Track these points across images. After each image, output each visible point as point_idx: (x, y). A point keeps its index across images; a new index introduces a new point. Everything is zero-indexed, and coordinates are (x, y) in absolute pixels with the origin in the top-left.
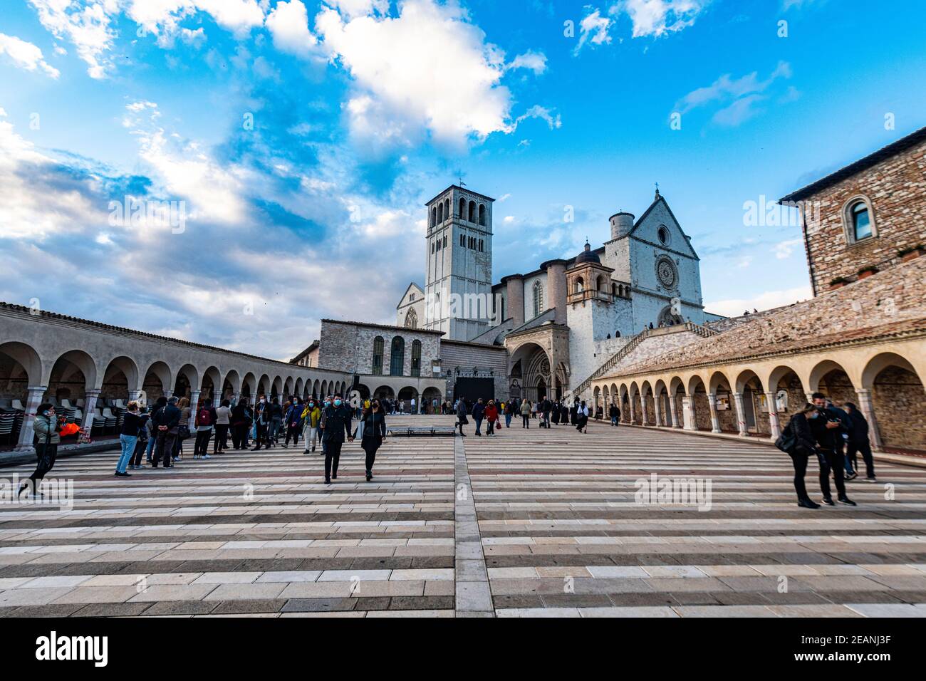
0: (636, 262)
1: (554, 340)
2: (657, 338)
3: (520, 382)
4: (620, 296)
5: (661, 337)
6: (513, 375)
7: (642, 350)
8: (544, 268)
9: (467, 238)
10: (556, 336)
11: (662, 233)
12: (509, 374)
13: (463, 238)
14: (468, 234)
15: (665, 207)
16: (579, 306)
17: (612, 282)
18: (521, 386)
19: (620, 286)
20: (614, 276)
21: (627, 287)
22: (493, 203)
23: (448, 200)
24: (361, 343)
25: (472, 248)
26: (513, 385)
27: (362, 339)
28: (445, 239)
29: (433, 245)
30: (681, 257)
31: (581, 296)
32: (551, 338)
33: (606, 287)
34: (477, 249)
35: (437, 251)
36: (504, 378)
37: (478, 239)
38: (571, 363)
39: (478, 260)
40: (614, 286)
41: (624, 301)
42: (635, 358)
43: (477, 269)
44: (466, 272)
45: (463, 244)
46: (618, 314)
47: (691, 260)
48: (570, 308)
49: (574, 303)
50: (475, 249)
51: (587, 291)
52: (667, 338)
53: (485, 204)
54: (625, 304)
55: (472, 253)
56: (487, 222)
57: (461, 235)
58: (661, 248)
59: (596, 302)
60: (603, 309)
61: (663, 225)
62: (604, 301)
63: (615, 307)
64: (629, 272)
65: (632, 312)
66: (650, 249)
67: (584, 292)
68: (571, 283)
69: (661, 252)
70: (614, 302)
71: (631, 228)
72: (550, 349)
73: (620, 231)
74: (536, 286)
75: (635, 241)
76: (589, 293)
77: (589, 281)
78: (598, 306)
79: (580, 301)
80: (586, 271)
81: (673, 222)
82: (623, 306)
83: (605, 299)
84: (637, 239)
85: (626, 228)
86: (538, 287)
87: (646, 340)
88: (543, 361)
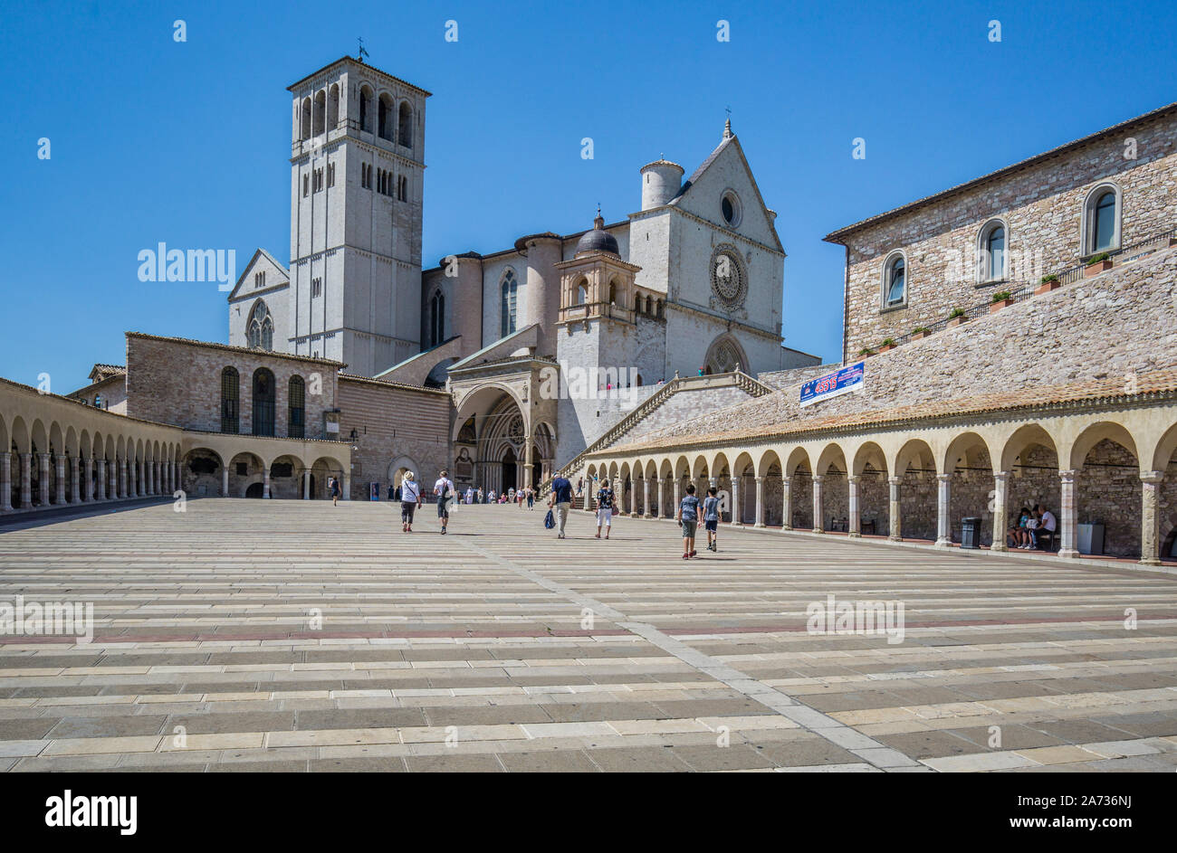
0: (679, 256)
1: (533, 385)
2: (691, 393)
3: (472, 452)
4: (648, 315)
5: (697, 392)
6: (461, 441)
7: (669, 411)
8: (521, 245)
9: (375, 172)
11: (728, 209)
12: (455, 438)
13: (366, 171)
14: (378, 163)
15: (737, 156)
16: (579, 334)
17: (636, 290)
18: (474, 461)
19: (649, 298)
20: (640, 280)
21: (659, 301)
22: (428, 100)
23: (336, 87)
24: (199, 378)
25: (384, 193)
26: (460, 457)
27: (201, 370)
28: (331, 169)
29: (306, 179)
30: (755, 250)
31: (583, 311)
32: (528, 383)
33: (627, 298)
34: (395, 194)
35: (314, 192)
36: (446, 445)
37: (396, 174)
38: (559, 425)
39: (395, 219)
40: (638, 297)
41: (652, 324)
42: (657, 422)
43: (395, 234)
44: (374, 242)
45: (366, 183)
46: (642, 347)
47: (770, 256)
48: (562, 332)
49: (573, 326)
50: (390, 195)
51: (594, 305)
52: (705, 394)
53: (411, 102)
54: (655, 329)
55: (385, 201)
56: (415, 140)
57: (363, 164)
58: (722, 230)
59: (606, 323)
60: (617, 336)
61: (732, 189)
62: (621, 322)
63: (637, 335)
64: (666, 273)
65: (665, 343)
66: (705, 233)
67: (588, 306)
68: (567, 288)
69: (723, 239)
70: (636, 324)
71: (676, 192)
72: (525, 401)
73: (659, 196)
74: (506, 279)
75: (680, 216)
76: (597, 307)
77: (597, 287)
78: (610, 329)
79: (580, 321)
80: (594, 269)
81: (749, 185)
82: (651, 332)
83: (623, 320)
84: (684, 213)
85: (668, 192)
86: (509, 283)
87: (676, 395)
88: (514, 420)
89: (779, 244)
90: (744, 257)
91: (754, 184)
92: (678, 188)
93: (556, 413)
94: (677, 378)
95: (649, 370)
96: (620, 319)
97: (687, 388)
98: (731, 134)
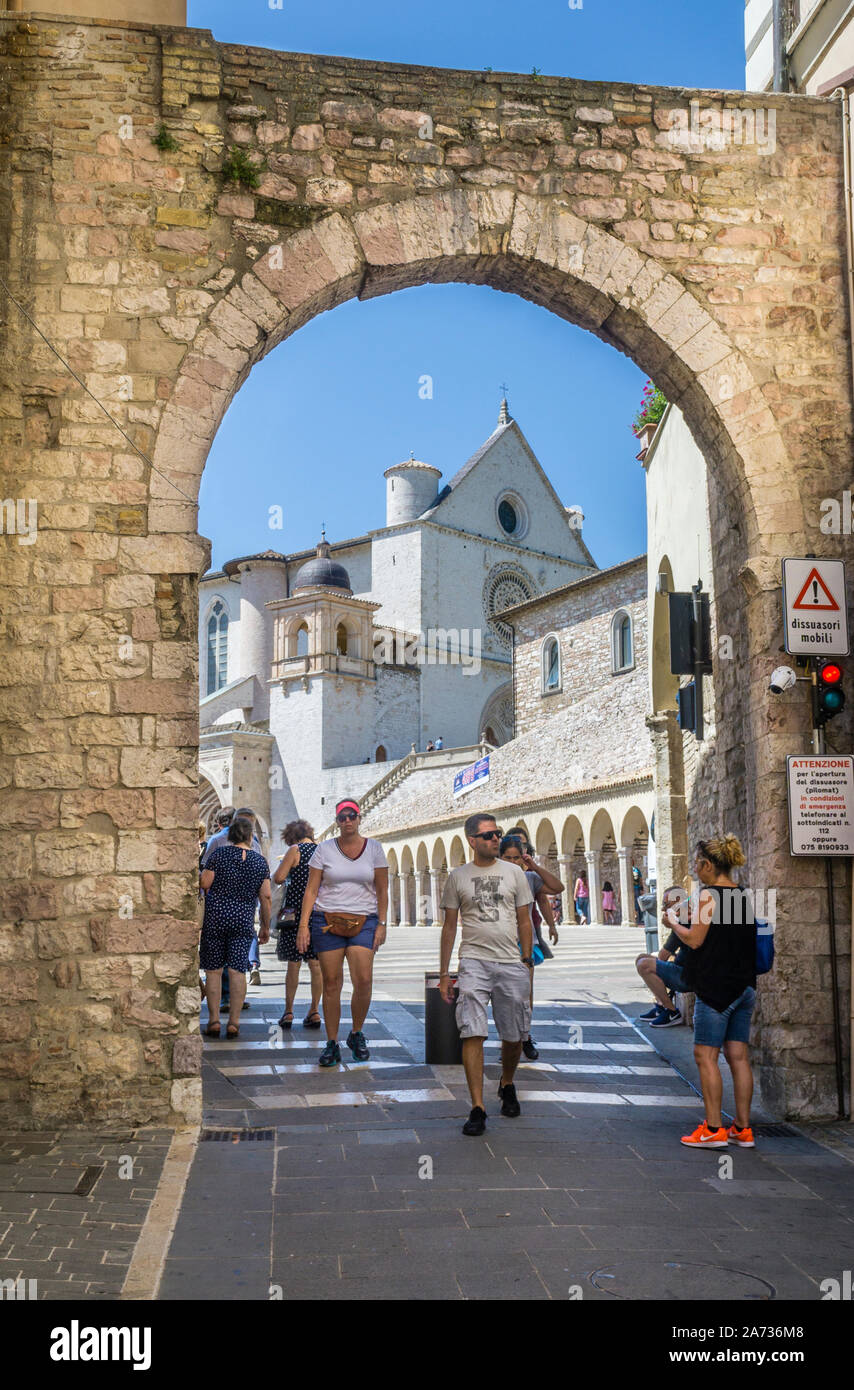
1: (236, 766)
2: (430, 772)
5: (438, 771)
7: (404, 795)
8: (231, 569)
10: (242, 758)
11: (508, 516)
15: (519, 447)
16: (298, 695)
20: (380, 619)
31: (302, 665)
32: (230, 761)
38: (273, 818)
41: (400, 677)
42: (386, 811)
46: (385, 708)
47: (576, 572)
48: (276, 693)
49: (289, 684)
51: (315, 657)
52: (447, 772)
54: (404, 683)
58: (500, 545)
59: (333, 680)
60: (349, 696)
61: (512, 490)
62: (353, 677)
63: (377, 692)
64: (418, 608)
65: (419, 701)
66: (475, 550)
67: (308, 658)
68: (281, 634)
69: (501, 556)
70: (376, 679)
71: (430, 502)
72: (225, 786)
73: (406, 508)
74: (214, 613)
75: (436, 533)
76: (319, 660)
77: (319, 633)
78: (338, 688)
79: (298, 678)
80: (315, 610)
81: (538, 481)
82: (399, 688)
83: (355, 674)
84: (442, 528)
85: (418, 502)
86: (218, 618)
87: (413, 775)
88: (215, 812)
89: (587, 555)
90: (535, 577)
91: (545, 480)
92: (434, 496)
93: (269, 800)
94: (413, 752)
95: (396, 738)
96: (351, 674)
97: (425, 765)
98: (508, 418)
